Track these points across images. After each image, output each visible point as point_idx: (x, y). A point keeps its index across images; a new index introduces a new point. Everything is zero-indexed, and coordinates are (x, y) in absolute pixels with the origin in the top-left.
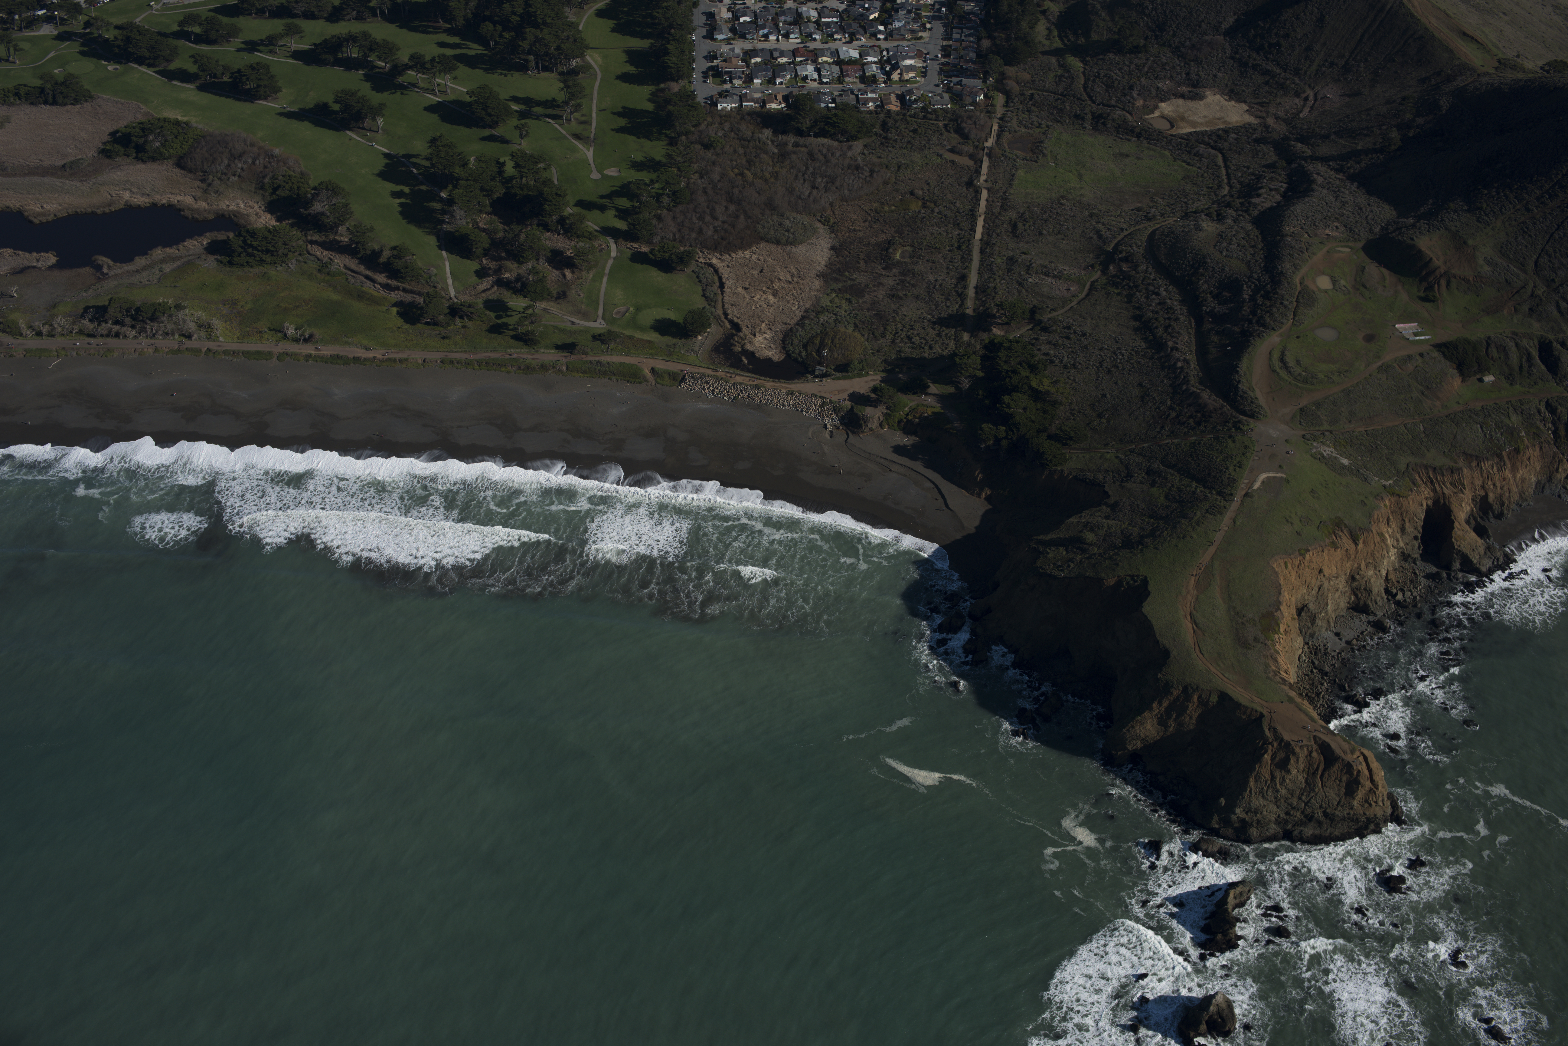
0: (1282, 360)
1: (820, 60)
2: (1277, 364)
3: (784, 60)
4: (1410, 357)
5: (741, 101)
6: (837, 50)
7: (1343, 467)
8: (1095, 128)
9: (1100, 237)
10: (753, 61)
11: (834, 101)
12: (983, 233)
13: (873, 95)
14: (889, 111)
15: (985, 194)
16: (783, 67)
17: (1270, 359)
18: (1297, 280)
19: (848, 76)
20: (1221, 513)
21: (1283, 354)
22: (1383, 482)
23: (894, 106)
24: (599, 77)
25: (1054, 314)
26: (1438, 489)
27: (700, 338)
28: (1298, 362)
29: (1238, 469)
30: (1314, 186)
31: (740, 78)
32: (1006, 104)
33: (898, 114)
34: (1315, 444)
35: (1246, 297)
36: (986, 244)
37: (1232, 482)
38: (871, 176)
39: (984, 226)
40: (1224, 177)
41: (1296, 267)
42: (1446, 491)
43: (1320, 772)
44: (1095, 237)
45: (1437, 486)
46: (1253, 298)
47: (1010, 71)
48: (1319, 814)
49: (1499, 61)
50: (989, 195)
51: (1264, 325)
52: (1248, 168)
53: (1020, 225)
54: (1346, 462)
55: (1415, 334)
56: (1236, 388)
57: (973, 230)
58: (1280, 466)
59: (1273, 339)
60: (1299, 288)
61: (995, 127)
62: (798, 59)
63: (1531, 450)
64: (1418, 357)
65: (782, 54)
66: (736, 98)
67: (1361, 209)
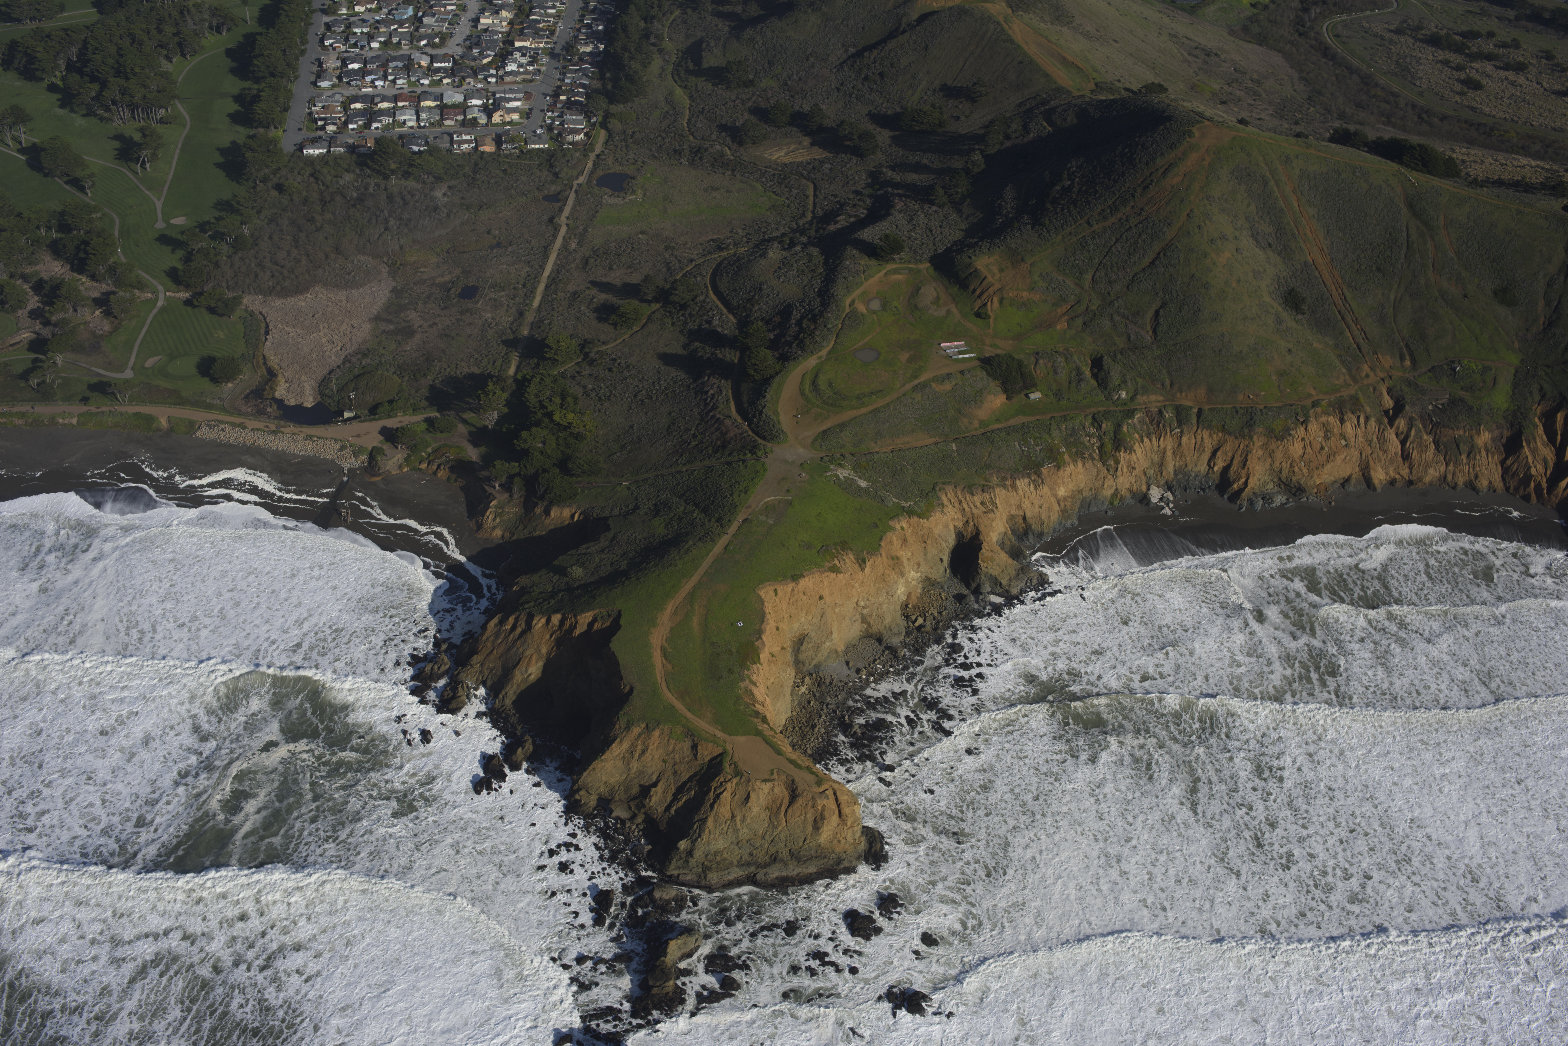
0: (814, 383)
1: (422, 104)
2: (807, 388)
3: (385, 105)
4: (949, 375)
5: (330, 147)
6: (442, 95)
7: (860, 489)
8: (692, 163)
9: (669, 269)
10: (352, 106)
11: (427, 143)
12: (552, 270)
13: (468, 137)
14: (483, 153)
15: (563, 230)
16: (382, 112)
17: (802, 383)
18: (848, 302)
19: (447, 119)
20: (712, 540)
21: (816, 376)
22: (903, 503)
23: (488, 148)
24: (188, 126)
25: (604, 348)
26: (967, 509)
27: (230, 385)
28: (830, 384)
29: (742, 495)
30: (892, 211)
31: (334, 124)
32: (606, 143)
33: (491, 154)
34: (832, 467)
35: (793, 321)
36: (553, 280)
37: (734, 507)
38: (448, 216)
39: (555, 263)
40: (810, 207)
41: (849, 290)
42: (975, 511)
43: (783, 809)
44: (664, 270)
45: (965, 506)
46: (799, 323)
47: (615, 109)
48: (785, 854)
49: (1096, 85)
50: (567, 232)
51: (803, 349)
52: (836, 196)
53: (591, 261)
54: (863, 484)
55: (960, 353)
56: (761, 412)
57: (542, 267)
58: (788, 491)
59: (811, 362)
60: (847, 311)
61: (590, 164)
62: (400, 104)
63: (1072, 466)
64: (959, 375)
65: (384, 99)
66: (326, 144)
67: (931, 231)
